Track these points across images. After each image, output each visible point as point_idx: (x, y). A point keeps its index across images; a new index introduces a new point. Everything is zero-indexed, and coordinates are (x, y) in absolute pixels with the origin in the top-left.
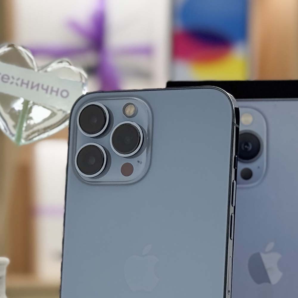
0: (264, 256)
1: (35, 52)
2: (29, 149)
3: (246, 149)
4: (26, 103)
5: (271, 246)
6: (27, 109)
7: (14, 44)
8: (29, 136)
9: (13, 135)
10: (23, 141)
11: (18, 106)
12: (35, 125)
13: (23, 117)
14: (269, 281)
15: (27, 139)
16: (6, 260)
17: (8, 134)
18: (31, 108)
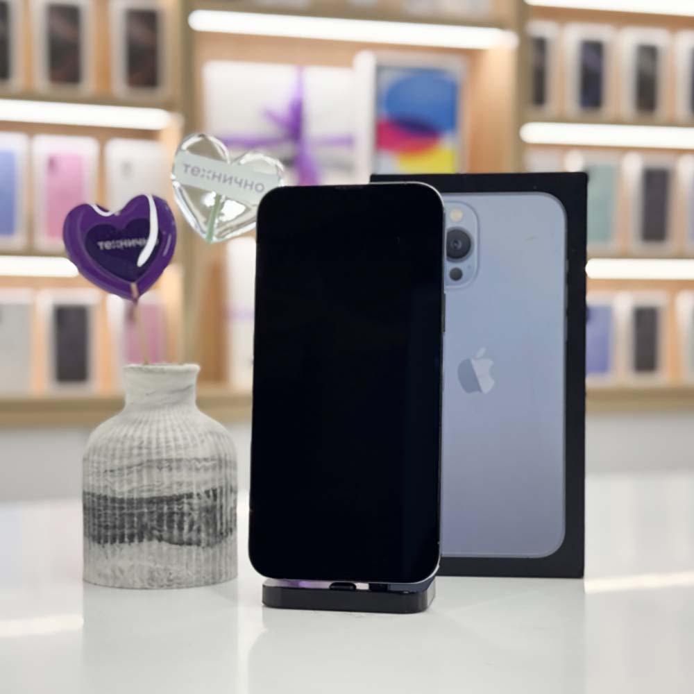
0: (473, 362)
1: (227, 142)
2: (221, 247)
3: (455, 247)
4: (218, 198)
5: (482, 352)
6: (219, 204)
7: (205, 134)
8: (220, 233)
9: (204, 232)
10: (215, 239)
11: (209, 201)
12: (228, 222)
13: (215, 212)
14: (479, 389)
15: (218, 236)
16: (196, 367)
17: (198, 230)
18: (223, 203)
